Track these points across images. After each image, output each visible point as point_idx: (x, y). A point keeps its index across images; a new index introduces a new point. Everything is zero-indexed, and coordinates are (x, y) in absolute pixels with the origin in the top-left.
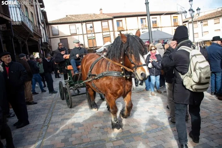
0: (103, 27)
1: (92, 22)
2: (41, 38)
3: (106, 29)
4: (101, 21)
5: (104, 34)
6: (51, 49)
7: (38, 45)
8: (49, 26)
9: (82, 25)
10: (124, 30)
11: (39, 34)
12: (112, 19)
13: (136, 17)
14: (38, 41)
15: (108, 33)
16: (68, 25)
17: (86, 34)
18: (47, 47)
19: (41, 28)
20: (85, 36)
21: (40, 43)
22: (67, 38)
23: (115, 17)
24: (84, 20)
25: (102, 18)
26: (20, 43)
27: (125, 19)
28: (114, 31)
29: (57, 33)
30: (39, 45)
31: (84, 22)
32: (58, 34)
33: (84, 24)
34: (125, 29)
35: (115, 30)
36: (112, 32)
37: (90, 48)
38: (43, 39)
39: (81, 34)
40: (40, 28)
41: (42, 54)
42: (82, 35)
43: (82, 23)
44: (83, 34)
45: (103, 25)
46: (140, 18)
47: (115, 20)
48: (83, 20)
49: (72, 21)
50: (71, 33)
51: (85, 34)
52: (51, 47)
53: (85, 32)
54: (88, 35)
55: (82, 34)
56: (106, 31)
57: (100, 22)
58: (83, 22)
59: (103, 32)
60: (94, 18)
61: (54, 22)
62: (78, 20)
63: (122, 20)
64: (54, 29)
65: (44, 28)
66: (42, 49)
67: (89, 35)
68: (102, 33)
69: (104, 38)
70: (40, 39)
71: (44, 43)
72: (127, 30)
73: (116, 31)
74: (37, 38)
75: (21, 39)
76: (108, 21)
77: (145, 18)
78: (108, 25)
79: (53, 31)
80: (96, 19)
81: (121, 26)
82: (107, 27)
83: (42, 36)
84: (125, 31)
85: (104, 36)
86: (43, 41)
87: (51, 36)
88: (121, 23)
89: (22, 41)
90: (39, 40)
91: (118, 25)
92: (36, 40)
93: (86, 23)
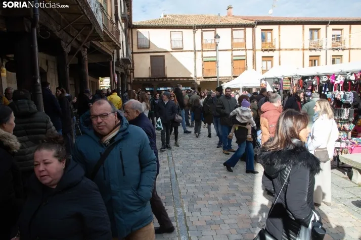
0: (235, 41)
1: (214, 29)
2: (118, 48)
3: (240, 45)
4: (232, 28)
5: (235, 53)
6: (132, 73)
7: (111, 63)
8: (134, 30)
9: (195, 33)
10: (275, 50)
11: (114, 38)
12: (253, 26)
13: (301, 26)
14: (111, 54)
15: (243, 53)
16: (168, 31)
17: (200, 51)
18: (126, 70)
19: (120, 28)
20: (199, 54)
21: (115, 60)
22: (163, 56)
23: (260, 23)
24: (199, 24)
25: (234, 22)
26: (67, 50)
27: (279, 29)
28: (254, 49)
29: (146, 44)
30: (113, 62)
31: (199, 27)
32: (148, 47)
33: (199, 31)
34: (277, 47)
35: (256, 48)
36: (251, 51)
37: (205, 78)
38: (121, 51)
39: (192, 51)
40: (118, 26)
41: (116, 82)
42: (193, 53)
43: (194, 30)
44: (195, 51)
45: (234, 37)
46: (307, 27)
47: (259, 29)
48: (197, 23)
49: (177, 24)
50: (173, 47)
51: (198, 51)
52: (133, 70)
53: (199, 47)
54: (204, 53)
55: (193, 49)
56: (239, 49)
57: (230, 30)
58: (197, 28)
59: (233, 49)
60: (218, 22)
61: (143, 24)
62: (187, 23)
63: (272, 30)
64: (142, 37)
65: (125, 31)
66: (117, 72)
67: (206, 54)
68: (230, 52)
69: (233, 61)
70: (115, 51)
71: (123, 60)
72: (280, 50)
73: (259, 50)
74: (109, 48)
75: (70, 39)
76: (245, 30)
77: (318, 30)
78: (245, 37)
79: (139, 41)
80: (222, 23)
81: (269, 40)
82: (242, 41)
83: (120, 44)
84: (275, 52)
85: (234, 58)
86: (121, 56)
87: (135, 50)
88: (269, 35)
89: (72, 47)
90: (113, 53)
91: (264, 38)
92: (106, 51)
93: (203, 29)
